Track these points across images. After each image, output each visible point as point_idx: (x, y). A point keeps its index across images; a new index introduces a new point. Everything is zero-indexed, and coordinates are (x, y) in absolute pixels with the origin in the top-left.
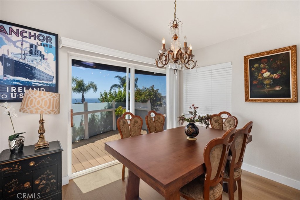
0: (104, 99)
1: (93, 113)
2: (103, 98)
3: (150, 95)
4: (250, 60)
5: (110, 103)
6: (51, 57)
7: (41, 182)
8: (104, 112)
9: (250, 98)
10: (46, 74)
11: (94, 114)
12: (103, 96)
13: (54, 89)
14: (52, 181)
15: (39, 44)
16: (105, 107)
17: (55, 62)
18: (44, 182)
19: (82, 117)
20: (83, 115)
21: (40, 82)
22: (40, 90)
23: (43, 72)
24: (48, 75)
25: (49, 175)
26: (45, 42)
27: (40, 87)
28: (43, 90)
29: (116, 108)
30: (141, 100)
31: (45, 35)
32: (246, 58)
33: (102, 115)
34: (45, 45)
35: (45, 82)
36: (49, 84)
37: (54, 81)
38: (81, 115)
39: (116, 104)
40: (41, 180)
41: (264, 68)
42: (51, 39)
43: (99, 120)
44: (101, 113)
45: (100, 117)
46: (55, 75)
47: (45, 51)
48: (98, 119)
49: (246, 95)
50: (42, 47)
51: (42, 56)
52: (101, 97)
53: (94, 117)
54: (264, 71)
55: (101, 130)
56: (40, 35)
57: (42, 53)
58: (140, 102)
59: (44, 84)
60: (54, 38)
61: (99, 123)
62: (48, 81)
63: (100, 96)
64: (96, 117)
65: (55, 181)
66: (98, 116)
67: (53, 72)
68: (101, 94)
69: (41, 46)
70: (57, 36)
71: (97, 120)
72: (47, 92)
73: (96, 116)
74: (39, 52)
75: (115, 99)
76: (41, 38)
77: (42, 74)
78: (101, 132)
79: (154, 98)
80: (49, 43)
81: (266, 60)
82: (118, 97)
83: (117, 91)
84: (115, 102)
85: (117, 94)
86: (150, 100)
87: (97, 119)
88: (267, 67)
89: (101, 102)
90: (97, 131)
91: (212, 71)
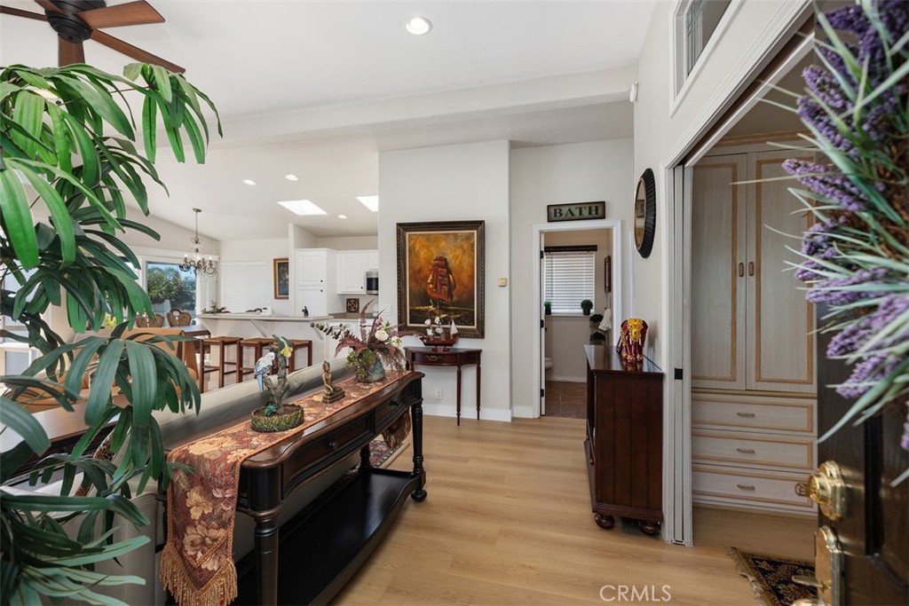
4: (278, 263)
9: (278, 296)
32: (275, 260)
49: (275, 293)
54: (286, 273)
81: (285, 265)
86: (170, 298)
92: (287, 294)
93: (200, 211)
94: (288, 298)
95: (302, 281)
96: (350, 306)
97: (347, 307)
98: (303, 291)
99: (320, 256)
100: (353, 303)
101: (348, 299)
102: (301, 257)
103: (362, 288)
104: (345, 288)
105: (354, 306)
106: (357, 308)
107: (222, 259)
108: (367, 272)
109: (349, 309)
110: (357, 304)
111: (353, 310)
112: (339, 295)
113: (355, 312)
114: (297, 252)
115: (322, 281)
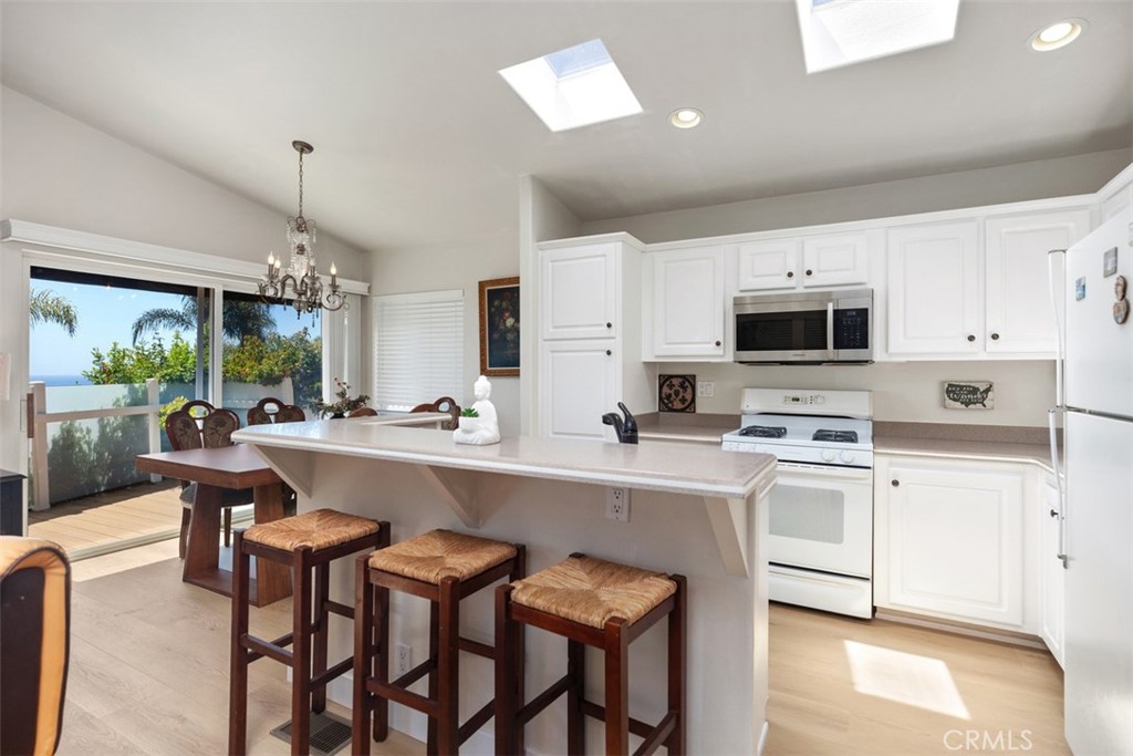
0: (111, 372)
1: (69, 422)
2: (104, 370)
3: (291, 358)
4: (489, 291)
5: (137, 385)
8: (112, 419)
9: (489, 369)
11: (71, 424)
12: (107, 360)
16: (118, 400)
29: (161, 403)
30: (260, 376)
32: (482, 285)
33: (103, 428)
39: (162, 389)
41: (507, 310)
43: (92, 446)
44: (101, 420)
45: (95, 436)
48: (88, 443)
49: (483, 362)
52: (98, 368)
53: (73, 436)
54: (507, 315)
55: (102, 479)
58: (255, 382)
61: (93, 456)
63: (94, 362)
64: (78, 435)
66: (89, 431)
68: (99, 357)
71: (85, 447)
73: (82, 431)
75: (158, 374)
78: (99, 486)
79: (305, 369)
81: (508, 294)
82: (169, 367)
83: (168, 346)
84: (160, 382)
85: (167, 354)
86: (293, 375)
87: (82, 443)
88: (511, 308)
89: (98, 383)
90: (82, 483)
92: (517, 363)
93: (310, 149)
94: (517, 374)
95: (555, 327)
96: (670, 395)
97: (661, 398)
98: (555, 354)
99: (604, 256)
100: (677, 388)
101: (664, 376)
102: (550, 264)
103: (718, 344)
104: (665, 346)
105: (680, 397)
106: (689, 400)
107: (374, 291)
108: (735, 298)
109: (665, 403)
110: (689, 390)
111: (678, 405)
112: (645, 363)
113: (682, 410)
114: (540, 252)
115: (609, 325)
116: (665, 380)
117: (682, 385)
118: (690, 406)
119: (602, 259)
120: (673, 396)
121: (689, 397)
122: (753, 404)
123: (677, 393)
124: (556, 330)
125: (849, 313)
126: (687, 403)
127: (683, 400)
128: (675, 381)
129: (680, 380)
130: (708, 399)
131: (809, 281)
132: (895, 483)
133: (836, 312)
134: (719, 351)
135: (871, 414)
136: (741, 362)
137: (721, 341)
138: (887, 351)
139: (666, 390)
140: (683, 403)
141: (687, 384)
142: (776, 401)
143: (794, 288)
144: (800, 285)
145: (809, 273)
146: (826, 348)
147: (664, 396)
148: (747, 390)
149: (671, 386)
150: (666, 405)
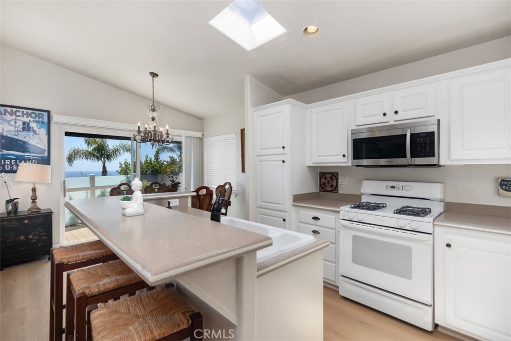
0: (123, 171)
6: (43, 132)
7: (34, 237)
10: (38, 148)
11: (104, 190)
12: (124, 166)
13: (46, 161)
14: (43, 238)
15: (31, 121)
17: (47, 136)
18: (37, 237)
19: (87, 193)
20: (89, 191)
21: (32, 155)
22: (32, 163)
23: (35, 146)
24: (40, 148)
25: (41, 232)
26: (37, 119)
27: (32, 160)
28: (35, 163)
31: (37, 112)
32: (242, 130)
34: (37, 122)
35: (37, 155)
36: (41, 157)
37: (46, 154)
38: (86, 191)
40: (34, 236)
42: (43, 115)
46: (46, 149)
47: (37, 127)
49: (243, 166)
50: (35, 123)
51: (35, 132)
52: (121, 169)
56: (32, 113)
57: (34, 129)
59: (36, 156)
60: (46, 114)
62: (40, 154)
63: (120, 167)
65: (45, 238)
67: (45, 146)
68: (121, 165)
69: (33, 122)
70: (49, 112)
72: (39, 165)
74: (32, 128)
76: (34, 115)
77: (34, 148)
80: (41, 119)
89: (121, 175)
91: (226, 141)
93: (157, 75)
95: (261, 149)
96: (325, 183)
97: (320, 185)
98: (262, 163)
99: (282, 112)
100: (328, 179)
101: (322, 173)
102: (259, 118)
103: (344, 156)
104: (317, 158)
105: (330, 184)
106: (335, 186)
107: (205, 135)
108: (352, 130)
109: (323, 187)
110: (335, 180)
111: (330, 189)
112: (308, 167)
113: (331, 191)
114: (255, 113)
115: (283, 148)
116: (323, 175)
117: (331, 178)
118: (335, 189)
119: (281, 114)
120: (327, 184)
121: (334, 184)
122: (369, 189)
123: (329, 182)
124: (262, 151)
125: (421, 135)
126: (334, 188)
127: (332, 186)
128: (328, 176)
129: (330, 175)
130: (345, 186)
131: (397, 117)
132: (448, 245)
133: (412, 135)
134: (345, 160)
135: (442, 197)
136: (357, 166)
137: (346, 154)
138: (449, 158)
139: (323, 180)
140: (332, 188)
141: (333, 177)
142: (381, 187)
143: (388, 122)
144: (391, 120)
145: (396, 112)
146: (406, 157)
147: (322, 183)
148: (365, 181)
149: (325, 178)
150: (323, 188)
